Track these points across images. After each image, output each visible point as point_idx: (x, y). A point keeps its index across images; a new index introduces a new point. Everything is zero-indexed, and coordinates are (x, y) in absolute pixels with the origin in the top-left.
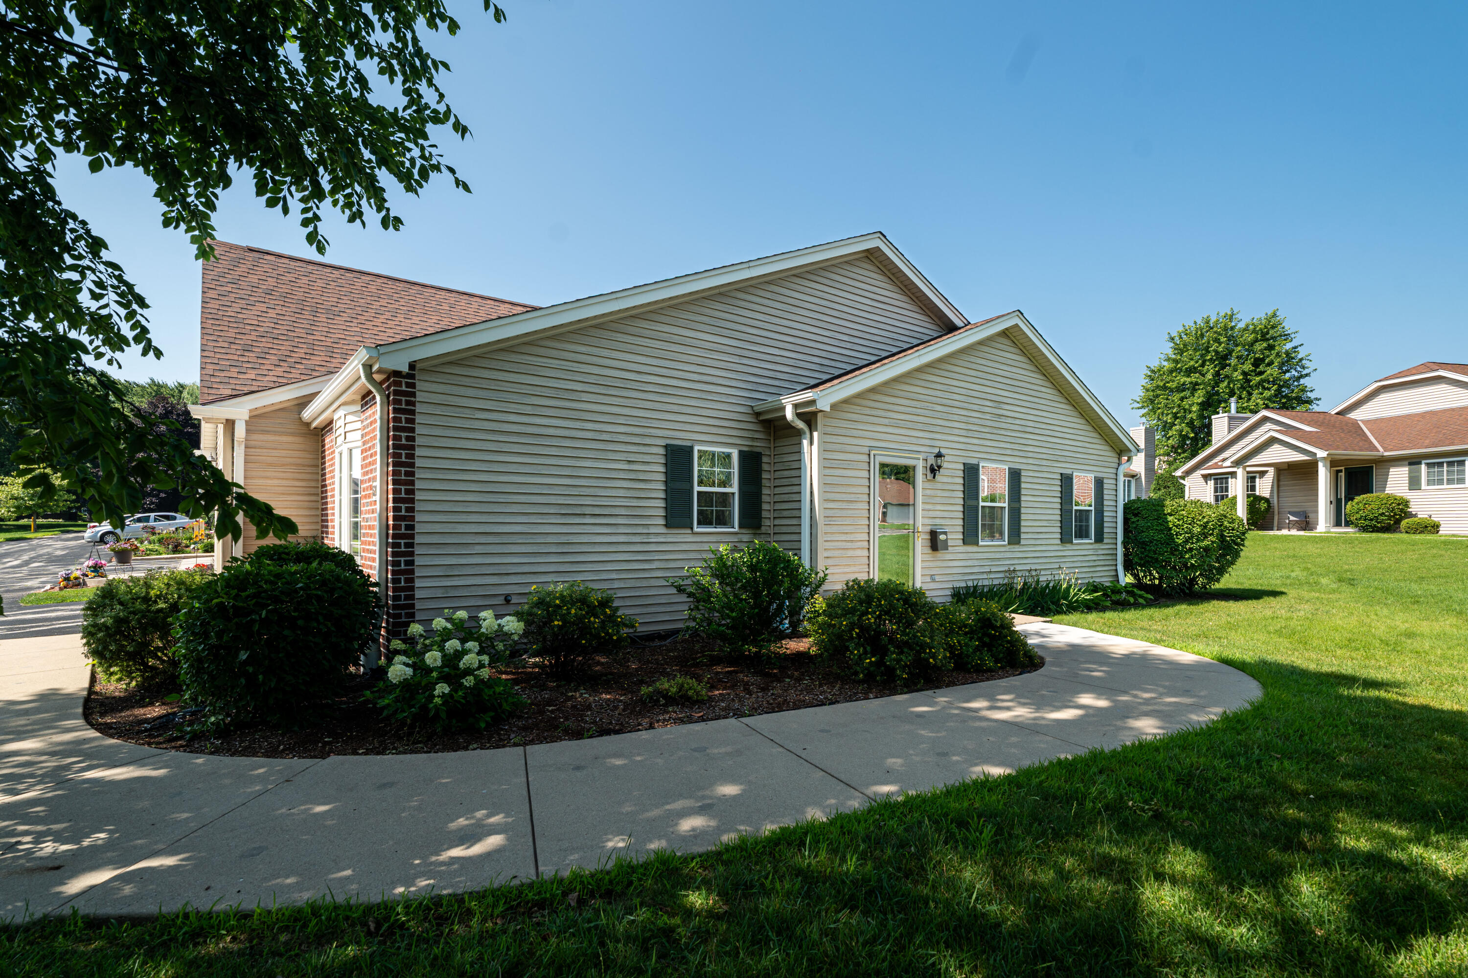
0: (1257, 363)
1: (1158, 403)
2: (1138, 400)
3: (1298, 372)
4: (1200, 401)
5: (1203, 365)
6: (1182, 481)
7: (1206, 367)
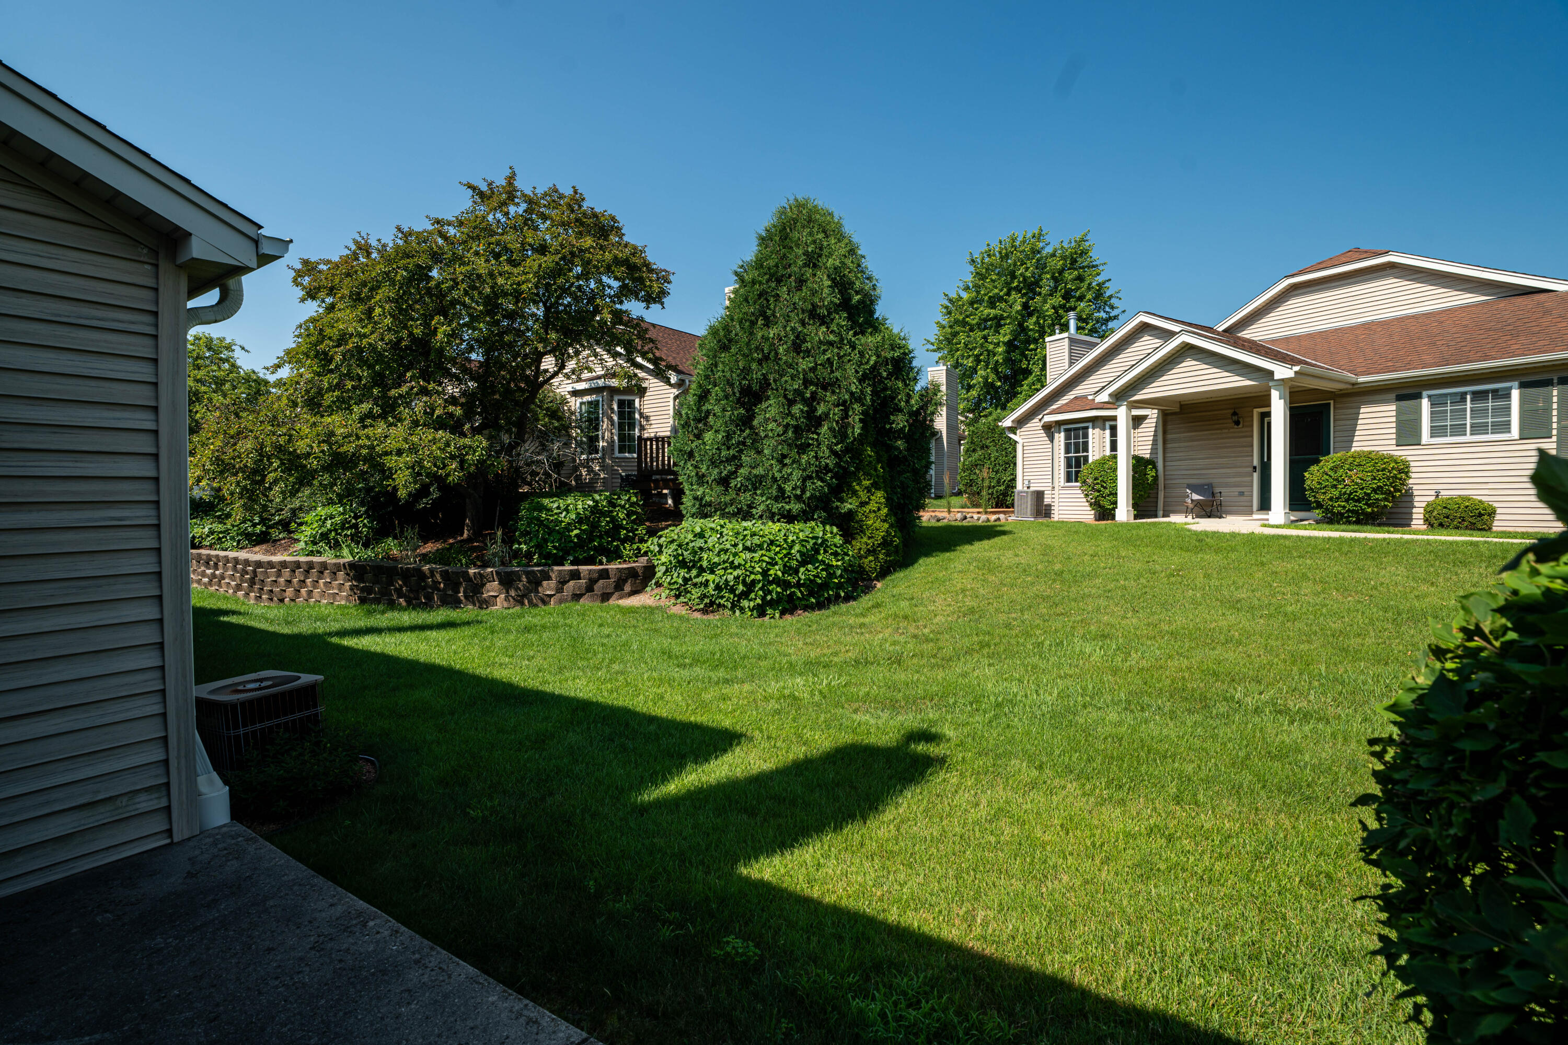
0: (1067, 296)
1: (957, 344)
2: (933, 340)
3: (1107, 313)
4: (1006, 339)
5: (1008, 294)
6: (1012, 436)
7: (1012, 297)
